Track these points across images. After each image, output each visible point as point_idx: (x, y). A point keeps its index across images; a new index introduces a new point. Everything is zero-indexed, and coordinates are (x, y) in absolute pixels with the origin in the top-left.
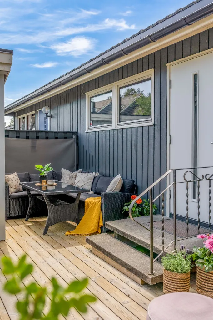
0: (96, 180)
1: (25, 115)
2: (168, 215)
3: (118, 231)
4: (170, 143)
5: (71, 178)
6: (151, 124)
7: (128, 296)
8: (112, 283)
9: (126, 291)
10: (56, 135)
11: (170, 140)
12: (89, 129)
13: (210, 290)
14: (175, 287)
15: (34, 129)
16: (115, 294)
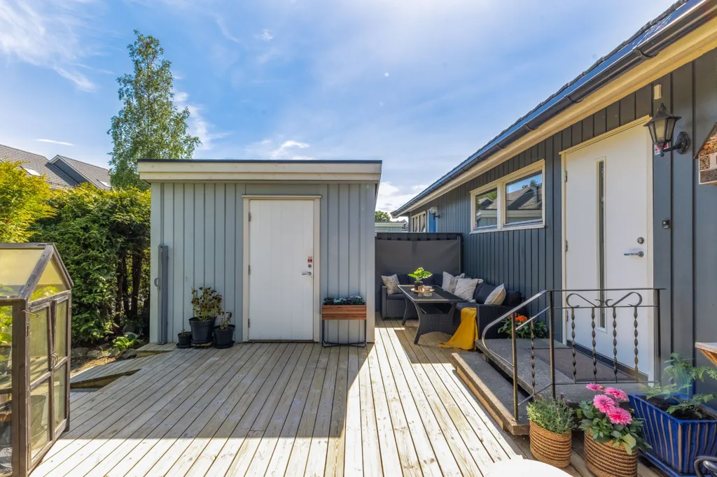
0: (479, 287)
1: (418, 215)
2: (565, 342)
3: (489, 354)
4: (566, 250)
5: (452, 283)
6: (542, 226)
7: (481, 441)
8: (467, 417)
9: (481, 434)
10: (439, 237)
11: (567, 247)
12: (473, 230)
13: (604, 469)
14: (545, 449)
15: (424, 231)
16: (466, 433)
